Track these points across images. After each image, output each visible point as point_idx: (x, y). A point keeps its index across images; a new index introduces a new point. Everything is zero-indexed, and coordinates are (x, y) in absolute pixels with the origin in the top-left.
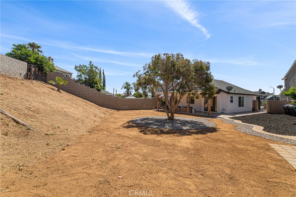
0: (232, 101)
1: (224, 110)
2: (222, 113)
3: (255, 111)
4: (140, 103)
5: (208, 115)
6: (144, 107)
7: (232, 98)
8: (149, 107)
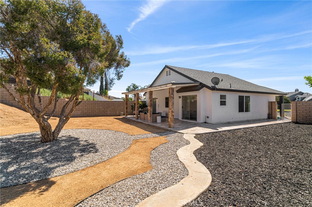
0: (223, 103)
1: (208, 117)
2: (205, 123)
3: (272, 118)
4: (102, 107)
5: (169, 127)
6: (109, 112)
7: (223, 97)
8: (118, 112)
